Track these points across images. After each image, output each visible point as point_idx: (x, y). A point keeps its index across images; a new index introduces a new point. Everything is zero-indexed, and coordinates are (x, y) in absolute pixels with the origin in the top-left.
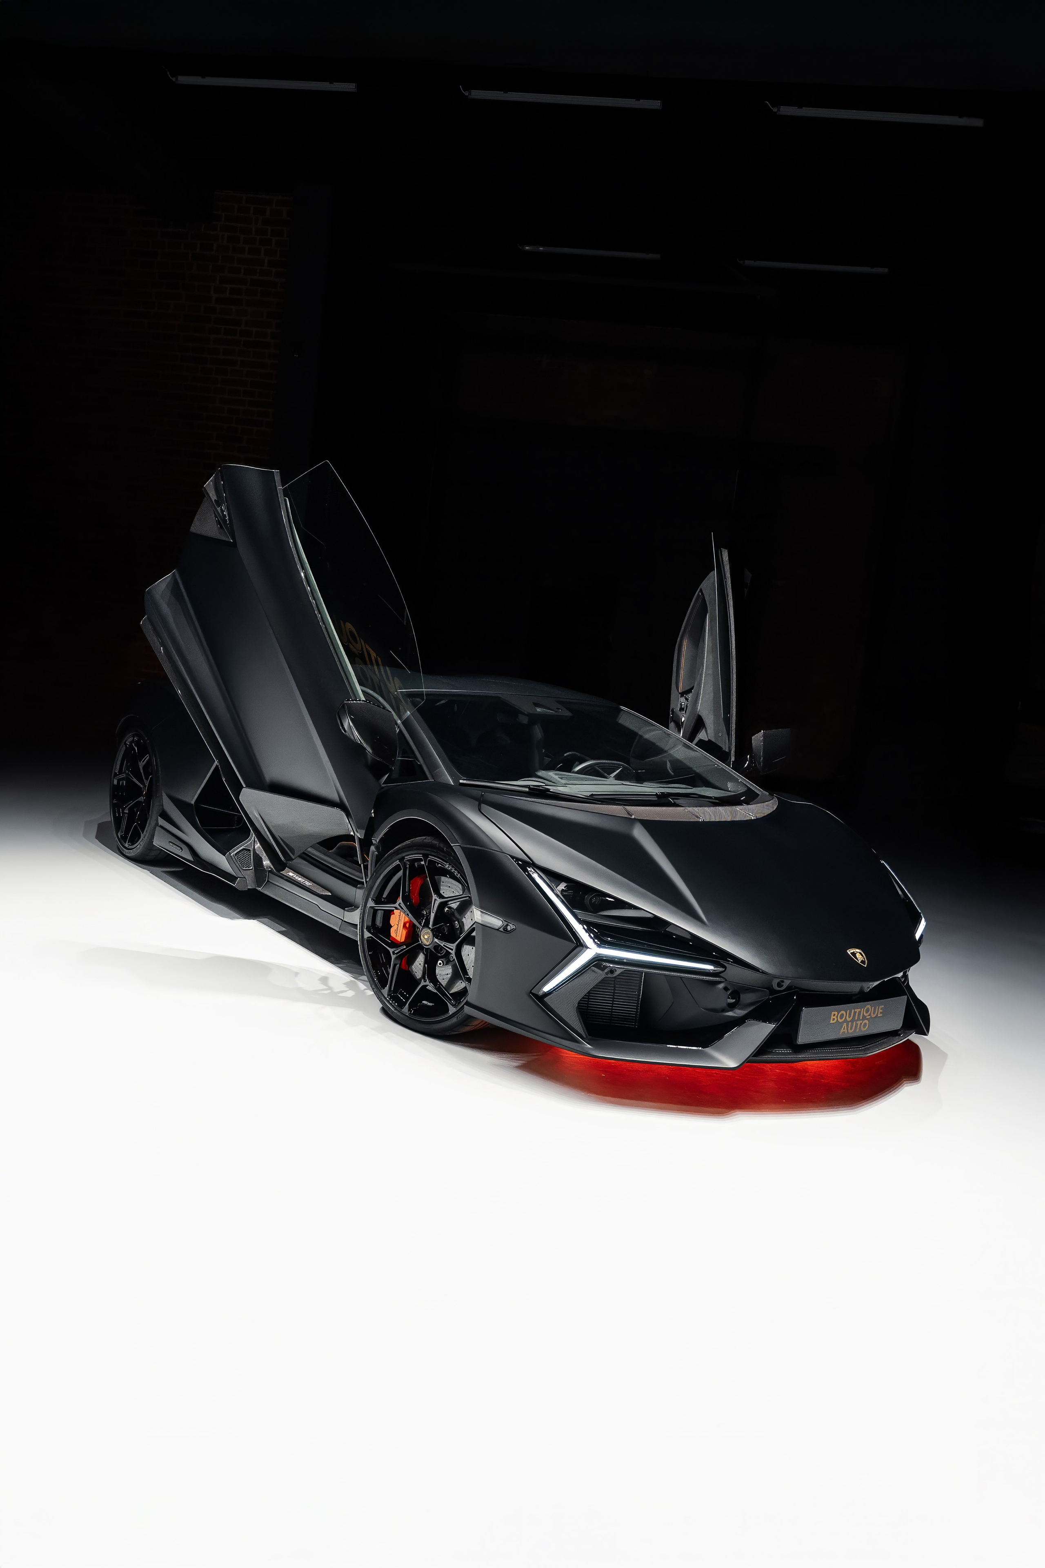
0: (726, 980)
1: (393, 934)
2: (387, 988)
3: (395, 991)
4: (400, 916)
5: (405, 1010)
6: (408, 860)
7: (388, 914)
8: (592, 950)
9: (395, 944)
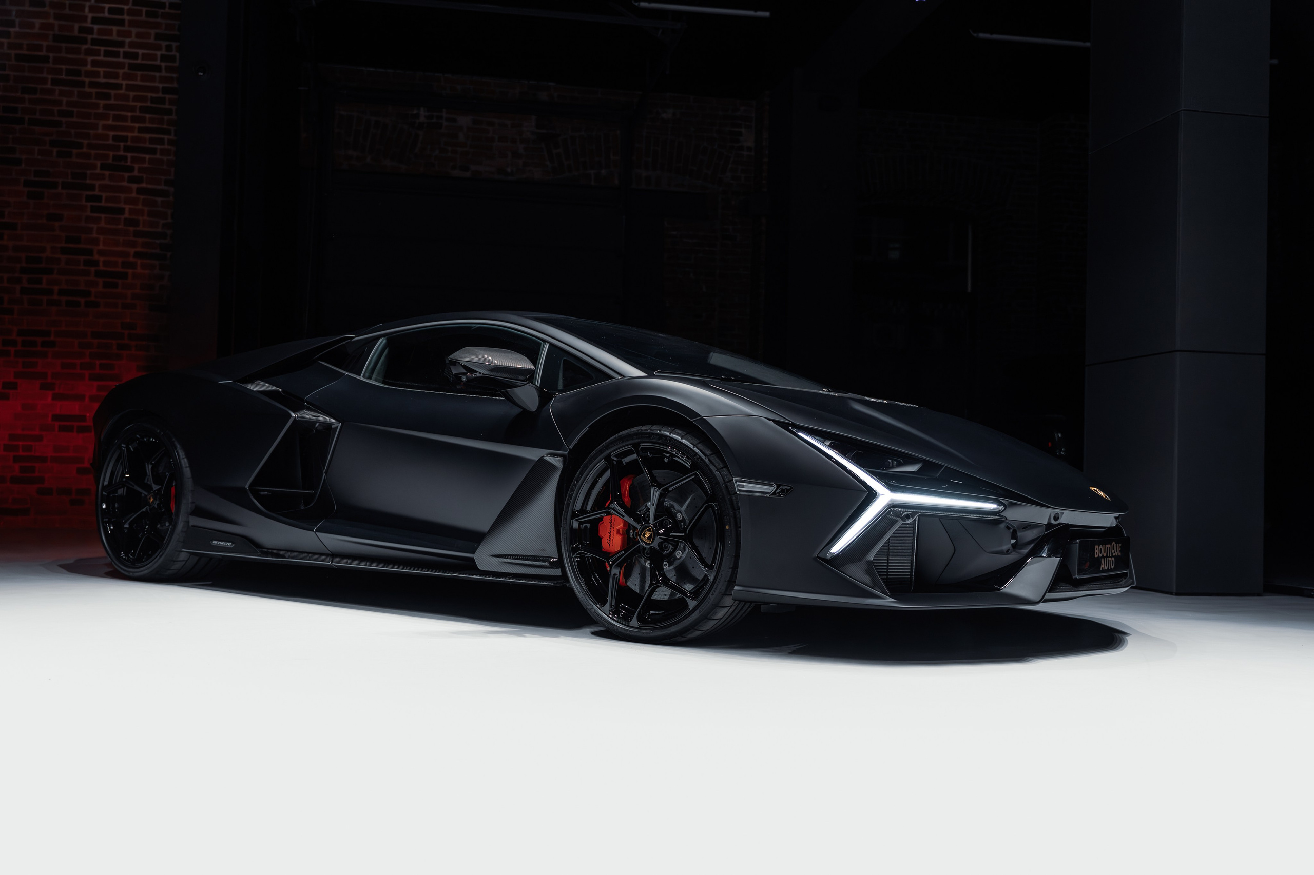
0: (1007, 519)
1: (605, 545)
2: (608, 605)
3: (617, 606)
4: (611, 523)
5: (634, 622)
6: (614, 456)
7: (596, 523)
8: (885, 497)
9: (608, 555)
